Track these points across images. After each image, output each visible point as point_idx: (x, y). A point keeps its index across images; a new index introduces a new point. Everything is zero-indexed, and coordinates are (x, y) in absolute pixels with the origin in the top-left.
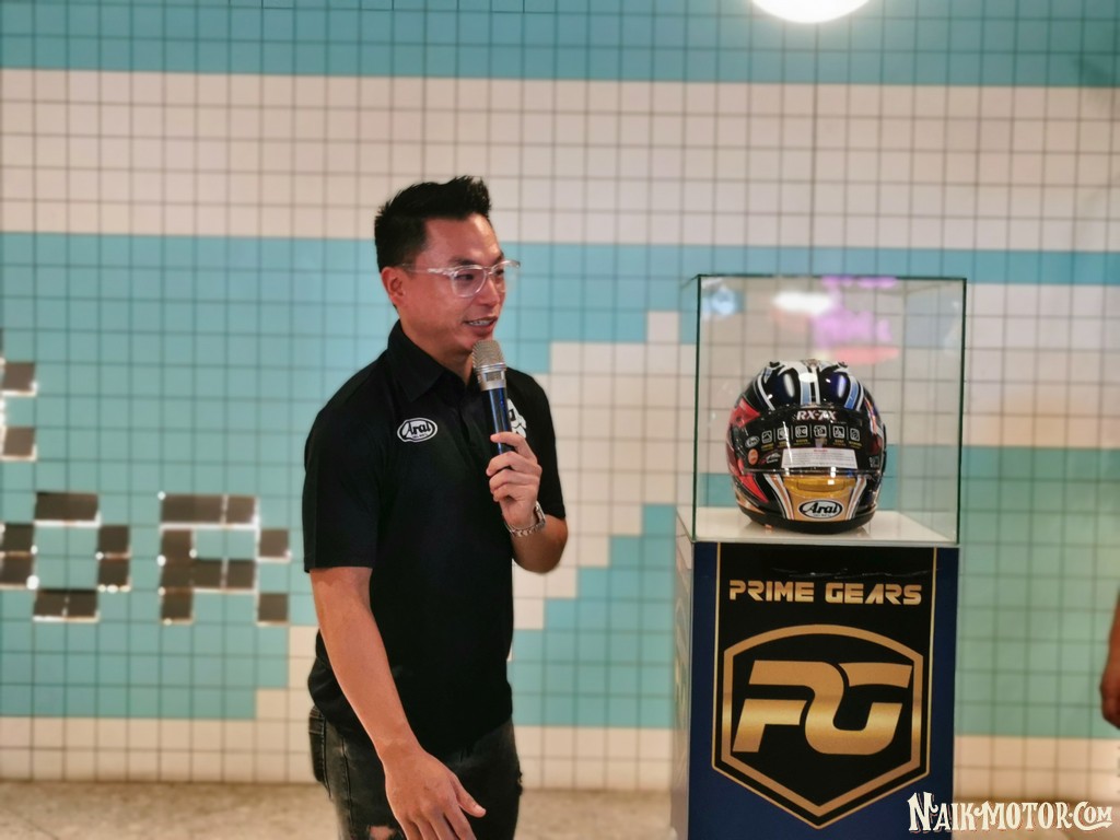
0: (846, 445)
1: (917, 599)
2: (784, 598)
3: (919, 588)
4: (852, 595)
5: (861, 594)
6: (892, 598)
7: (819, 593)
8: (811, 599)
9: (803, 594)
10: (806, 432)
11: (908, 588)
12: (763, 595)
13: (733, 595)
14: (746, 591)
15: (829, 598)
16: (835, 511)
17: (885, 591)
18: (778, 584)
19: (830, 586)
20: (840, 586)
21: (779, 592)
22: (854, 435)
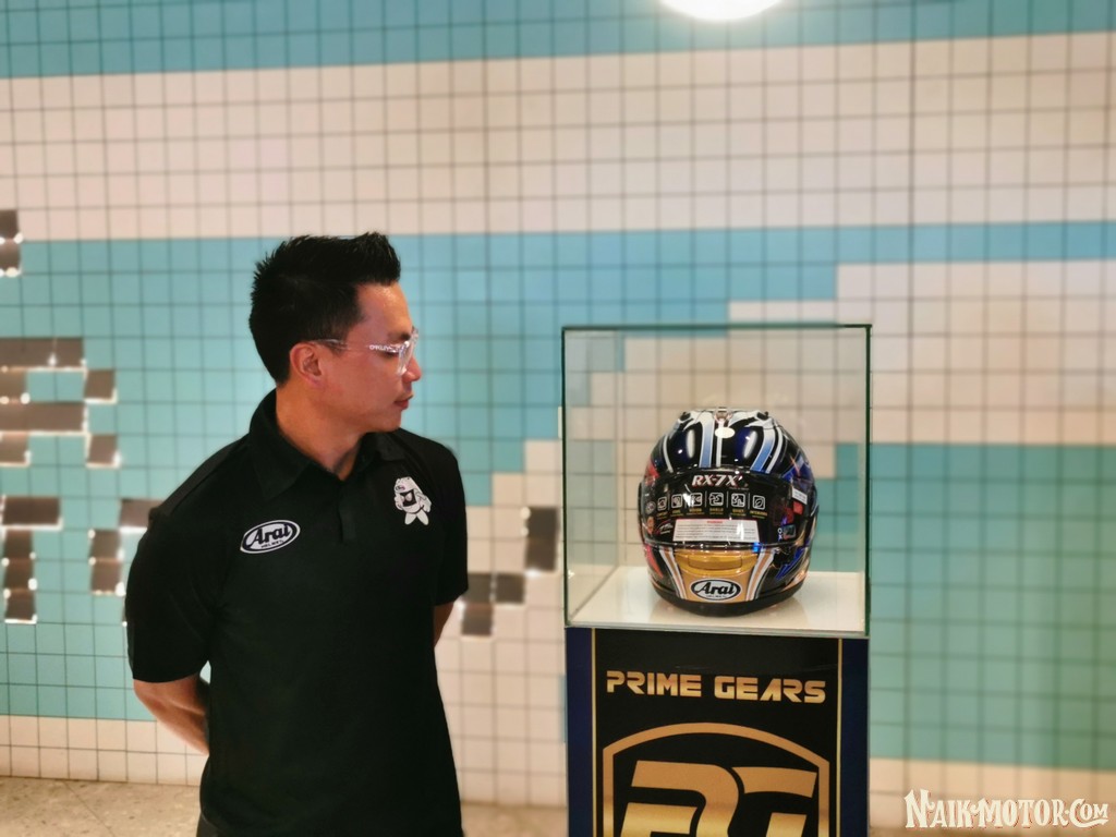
1: (821, 698)
4: (745, 691)
5: (755, 689)
8: (698, 694)
9: (689, 688)
10: (700, 500)
11: (810, 684)
14: (625, 683)
16: (731, 592)
17: (783, 687)
18: (661, 676)
22: (759, 503)
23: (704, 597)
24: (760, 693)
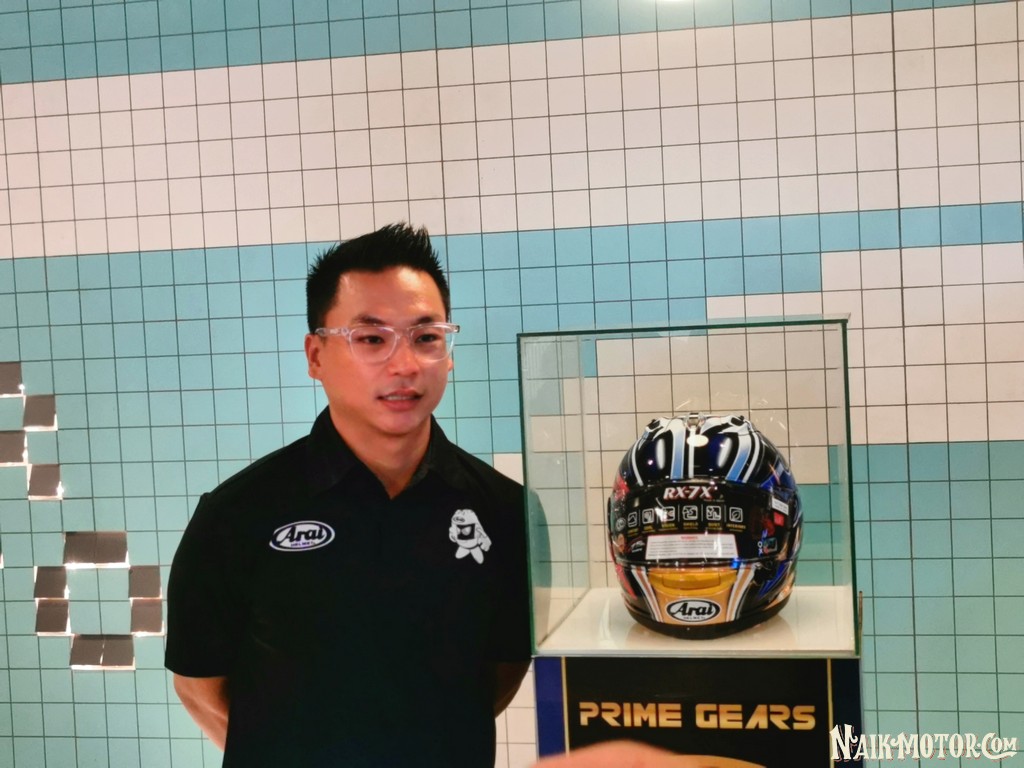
0: (724, 529)
1: (810, 724)
2: (645, 723)
3: (811, 709)
4: (728, 719)
5: (740, 717)
6: (779, 722)
7: (688, 716)
8: (678, 724)
9: (668, 718)
10: (673, 514)
11: (798, 709)
12: (620, 719)
13: (584, 720)
14: (600, 715)
15: (700, 722)
16: (710, 612)
17: (769, 713)
18: (638, 706)
19: (700, 708)
20: (712, 707)
21: (639, 715)
22: (737, 515)
23: (681, 619)
24: (745, 721)
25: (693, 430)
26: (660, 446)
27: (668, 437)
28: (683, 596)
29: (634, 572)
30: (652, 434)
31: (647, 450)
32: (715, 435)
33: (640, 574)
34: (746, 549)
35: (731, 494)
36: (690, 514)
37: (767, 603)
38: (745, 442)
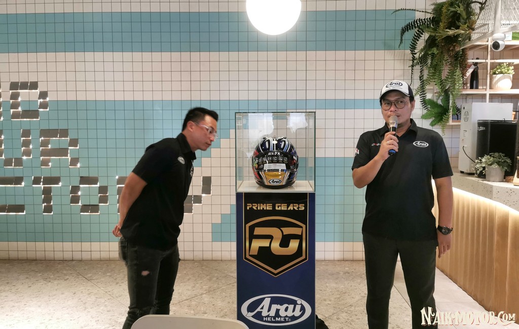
0: (283, 162)
1: (303, 208)
2: (263, 209)
3: (304, 205)
4: (284, 207)
5: (286, 207)
6: (296, 208)
7: (274, 207)
8: (271, 209)
9: (269, 207)
10: (271, 159)
11: (300, 205)
12: (257, 208)
13: (248, 208)
14: (252, 207)
15: (277, 208)
16: (279, 182)
17: (293, 206)
18: (262, 205)
19: (277, 205)
20: (280, 205)
21: (262, 207)
22: (286, 159)
23: (272, 184)
24: (288, 208)
25: (275, 139)
26: (267, 143)
27: (269, 141)
28: (272, 178)
29: (260, 173)
30: (264, 141)
31: (263, 144)
32: (279, 141)
33: (262, 173)
34: (288, 167)
35: (285, 155)
36: (275, 159)
37: (291, 181)
38: (287, 143)
